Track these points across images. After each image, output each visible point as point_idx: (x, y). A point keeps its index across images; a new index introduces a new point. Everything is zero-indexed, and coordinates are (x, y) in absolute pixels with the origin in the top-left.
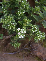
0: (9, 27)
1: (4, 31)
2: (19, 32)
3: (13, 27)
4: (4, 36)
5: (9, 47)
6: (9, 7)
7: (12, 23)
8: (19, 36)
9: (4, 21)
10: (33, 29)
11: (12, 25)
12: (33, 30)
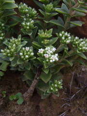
0: (22, 57)
1: (18, 87)
2: (45, 55)
3: (29, 53)
4: (23, 94)
5: (45, 111)
6: (4, 28)
7: (24, 48)
8: (49, 60)
9: (8, 51)
10: (63, 38)
11: (25, 51)
12: (65, 40)
